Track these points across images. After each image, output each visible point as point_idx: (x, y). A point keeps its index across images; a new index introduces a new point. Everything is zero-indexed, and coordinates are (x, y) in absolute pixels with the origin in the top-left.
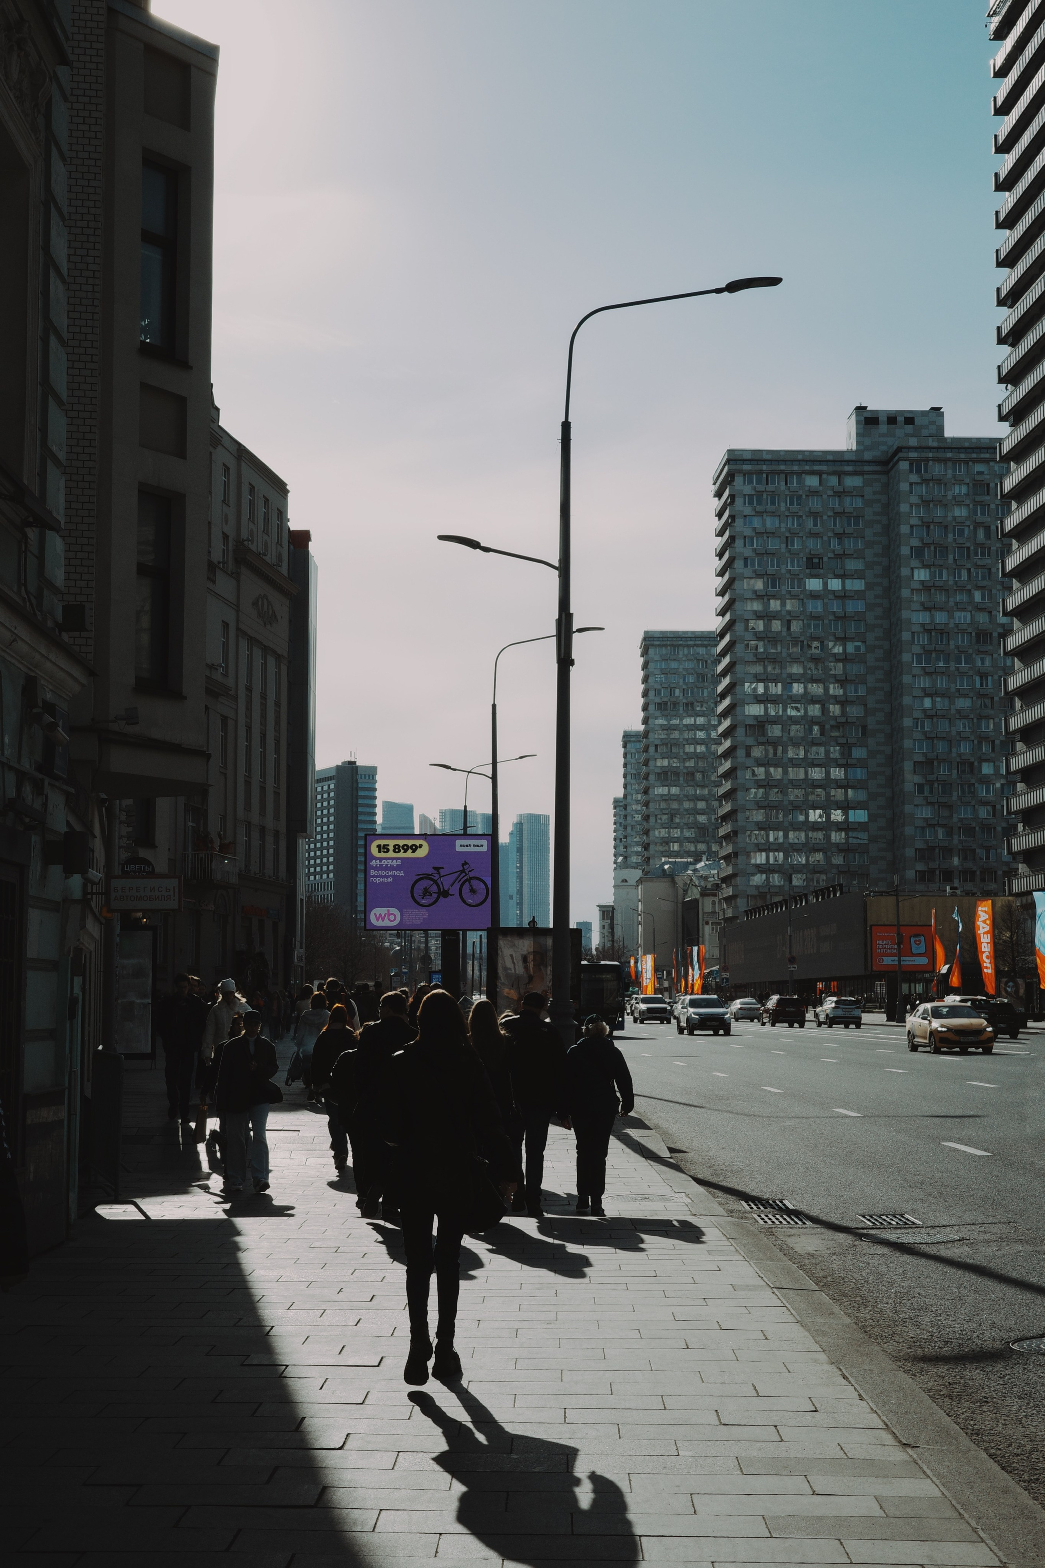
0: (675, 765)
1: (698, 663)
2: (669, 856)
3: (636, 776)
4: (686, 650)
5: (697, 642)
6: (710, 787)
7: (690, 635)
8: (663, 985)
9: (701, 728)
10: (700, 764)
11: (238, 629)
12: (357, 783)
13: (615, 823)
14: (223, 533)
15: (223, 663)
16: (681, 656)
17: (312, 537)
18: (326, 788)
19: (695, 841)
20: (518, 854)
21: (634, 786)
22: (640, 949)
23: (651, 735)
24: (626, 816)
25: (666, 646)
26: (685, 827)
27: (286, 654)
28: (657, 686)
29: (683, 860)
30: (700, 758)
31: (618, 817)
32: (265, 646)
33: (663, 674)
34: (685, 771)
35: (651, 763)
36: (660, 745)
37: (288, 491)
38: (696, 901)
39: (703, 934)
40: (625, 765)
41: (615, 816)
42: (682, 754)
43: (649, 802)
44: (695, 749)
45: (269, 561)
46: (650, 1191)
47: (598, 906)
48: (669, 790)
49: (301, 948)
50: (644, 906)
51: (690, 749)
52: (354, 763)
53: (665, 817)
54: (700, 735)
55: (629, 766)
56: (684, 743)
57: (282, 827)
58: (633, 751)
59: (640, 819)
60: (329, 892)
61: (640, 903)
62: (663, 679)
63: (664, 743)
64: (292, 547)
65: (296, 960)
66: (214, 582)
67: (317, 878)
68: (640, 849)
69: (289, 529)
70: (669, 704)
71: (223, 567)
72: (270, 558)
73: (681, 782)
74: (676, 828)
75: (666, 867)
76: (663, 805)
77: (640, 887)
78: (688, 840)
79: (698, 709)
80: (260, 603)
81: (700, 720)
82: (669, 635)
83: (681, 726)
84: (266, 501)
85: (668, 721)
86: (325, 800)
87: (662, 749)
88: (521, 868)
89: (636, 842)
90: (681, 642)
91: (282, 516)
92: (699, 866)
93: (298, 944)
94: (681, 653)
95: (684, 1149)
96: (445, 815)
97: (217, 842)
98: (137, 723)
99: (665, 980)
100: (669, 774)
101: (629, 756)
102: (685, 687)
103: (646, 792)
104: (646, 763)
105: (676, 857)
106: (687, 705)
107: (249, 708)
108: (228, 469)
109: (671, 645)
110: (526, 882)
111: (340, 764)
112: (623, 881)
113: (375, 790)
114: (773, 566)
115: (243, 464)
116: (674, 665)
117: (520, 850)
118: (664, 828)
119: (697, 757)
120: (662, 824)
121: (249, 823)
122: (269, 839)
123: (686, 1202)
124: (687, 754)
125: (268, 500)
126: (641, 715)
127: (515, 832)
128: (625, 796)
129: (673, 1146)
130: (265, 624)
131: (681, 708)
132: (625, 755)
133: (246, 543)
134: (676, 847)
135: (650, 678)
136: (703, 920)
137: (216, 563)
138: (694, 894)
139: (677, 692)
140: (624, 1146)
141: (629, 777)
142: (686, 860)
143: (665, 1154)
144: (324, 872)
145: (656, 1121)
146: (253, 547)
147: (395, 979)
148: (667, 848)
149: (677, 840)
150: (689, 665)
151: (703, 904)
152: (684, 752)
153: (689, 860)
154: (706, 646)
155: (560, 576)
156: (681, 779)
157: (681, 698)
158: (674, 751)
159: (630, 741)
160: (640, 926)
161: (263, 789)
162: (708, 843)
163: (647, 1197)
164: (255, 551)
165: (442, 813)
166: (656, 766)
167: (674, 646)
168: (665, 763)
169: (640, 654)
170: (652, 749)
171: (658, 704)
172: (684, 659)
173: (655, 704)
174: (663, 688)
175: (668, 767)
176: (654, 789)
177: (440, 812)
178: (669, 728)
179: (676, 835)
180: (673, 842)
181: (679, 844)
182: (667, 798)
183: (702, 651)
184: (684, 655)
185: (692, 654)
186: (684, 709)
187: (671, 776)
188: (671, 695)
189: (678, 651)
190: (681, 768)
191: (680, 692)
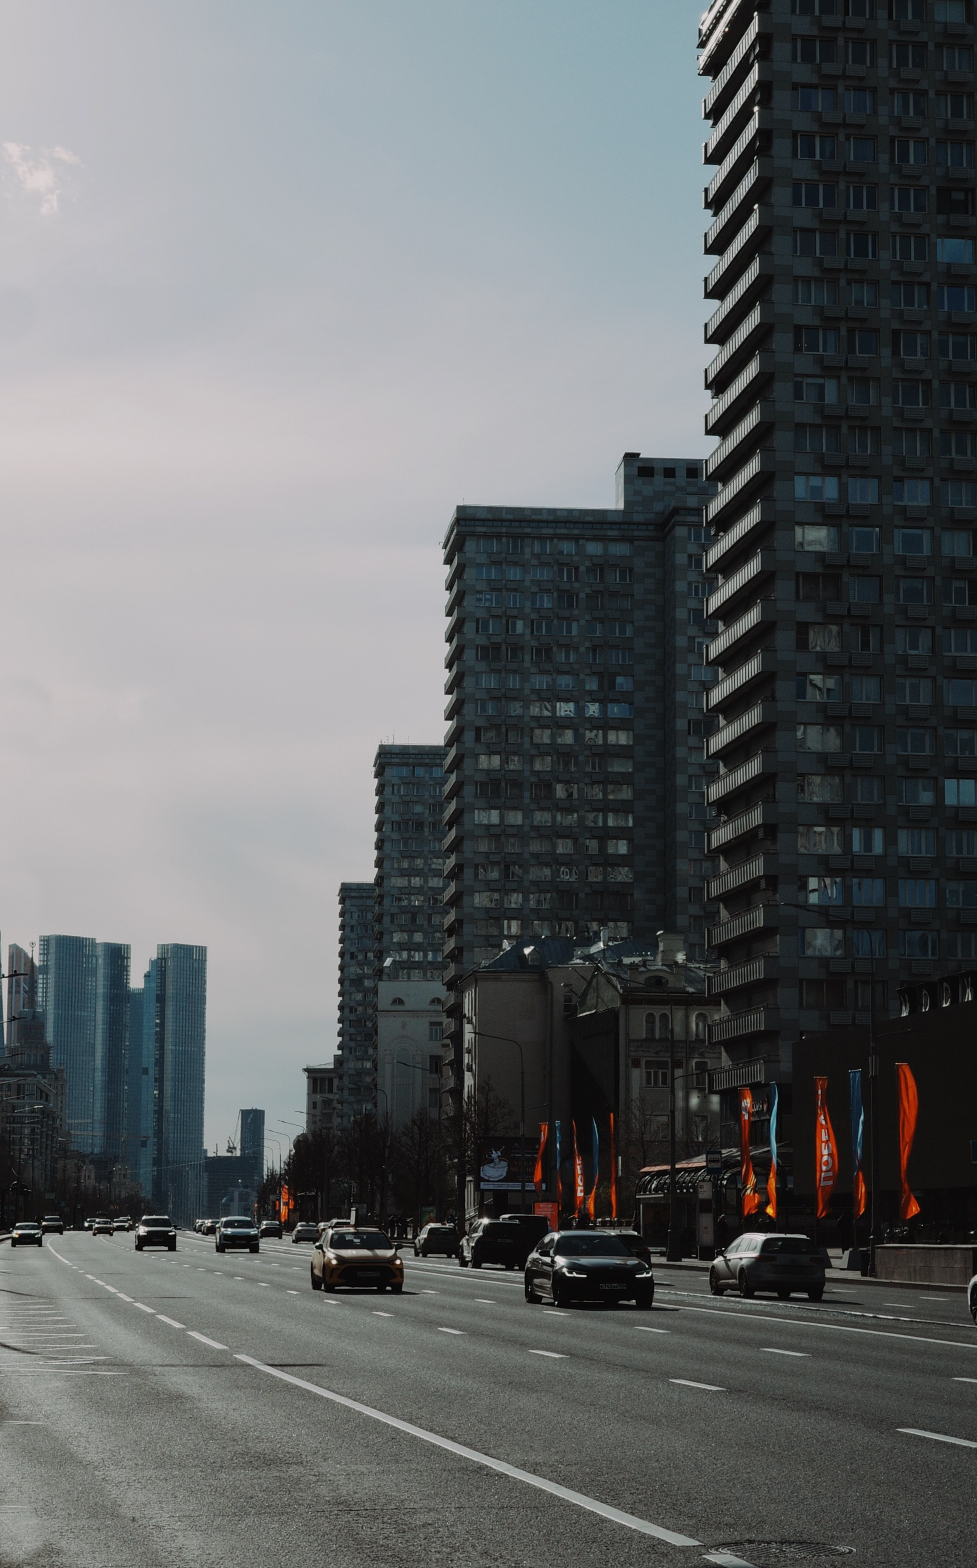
0: (513, 767)
1: (561, 572)
4: (537, 545)
5: (559, 531)
7: (545, 517)
9: (564, 696)
10: (562, 767)
16: (527, 556)
20: (158, 1004)
25: (499, 536)
26: (532, 889)
28: (481, 614)
30: (563, 755)
33: (493, 590)
34: (533, 779)
38: (613, 1014)
39: (628, 1090)
42: (527, 746)
44: (553, 736)
47: (306, 1070)
48: (501, 817)
51: (544, 737)
53: (492, 871)
56: (533, 724)
58: (395, 781)
62: (493, 600)
63: (494, 724)
70: (504, 648)
73: (527, 801)
74: (513, 891)
75: (525, 951)
76: (490, 846)
78: (538, 914)
79: (560, 660)
81: (564, 681)
82: (505, 516)
83: (526, 692)
85: (502, 681)
87: (489, 736)
88: (162, 1025)
90: (528, 530)
92: (593, 950)
94: (527, 550)
96: (48, 945)
100: (502, 784)
102: (534, 616)
104: (457, 763)
106: (538, 651)
109: (507, 535)
110: (169, 1047)
112: (395, 1002)
114: (858, 204)
116: (514, 574)
117: (161, 999)
118: (490, 891)
120: (486, 883)
124: (538, 746)
127: (154, 973)
131: (527, 658)
132: (382, 789)
135: (467, 597)
136: (627, 1056)
138: (606, 999)
139: (520, 625)
150: (544, 575)
151: (626, 1020)
152: (531, 743)
154: (576, 539)
156: (527, 794)
157: (528, 637)
158: (511, 740)
159: (390, 764)
165: (44, 941)
167: (515, 537)
168: (495, 762)
170: (469, 736)
171: (481, 648)
172: (534, 562)
173: (477, 648)
174: (493, 616)
175: (500, 771)
176: (474, 813)
177: (41, 940)
178: (501, 697)
179: (513, 906)
180: (510, 919)
181: (520, 922)
182: (497, 834)
183: (568, 547)
184: (533, 554)
185: (548, 552)
186: (532, 660)
187: (507, 790)
188: (508, 631)
189: (522, 547)
190: (527, 774)
191: (525, 626)
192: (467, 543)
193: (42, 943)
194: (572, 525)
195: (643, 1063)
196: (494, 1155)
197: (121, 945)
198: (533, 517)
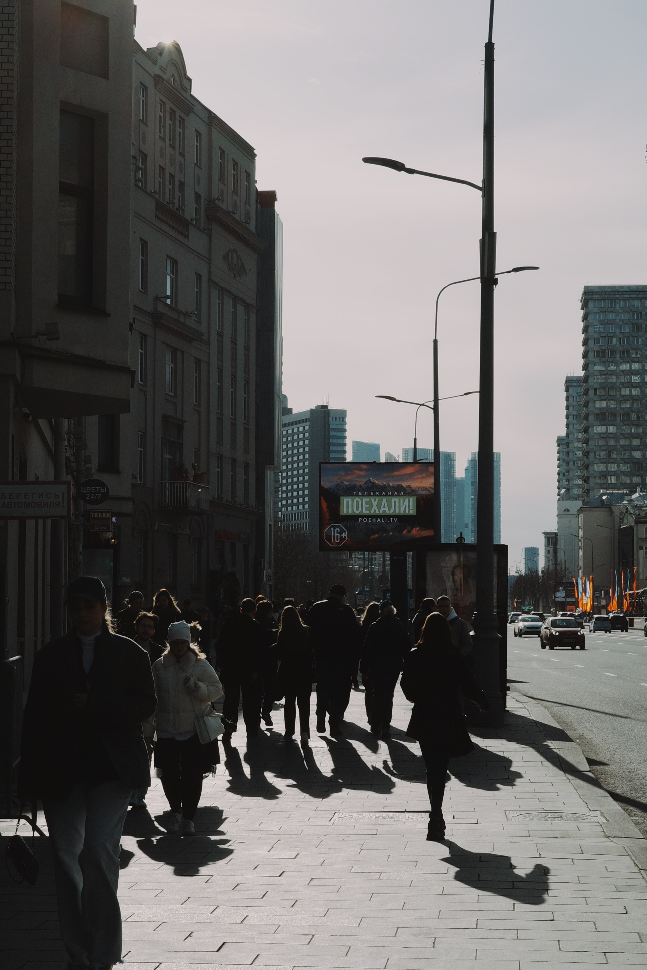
0: (612, 406)
1: (634, 315)
2: (607, 488)
3: (577, 417)
4: (622, 303)
6: (644, 426)
7: (625, 289)
8: (600, 603)
9: (635, 373)
10: (635, 406)
11: (210, 280)
12: (329, 425)
13: (559, 460)
14: (196, 193)
15: (197, 310)
16: (618, 308)
17: (278, 197)
18: (301, 429)
19: (630, 474)
20: (473, 487)
21: (575, 426)
22: (580, 571)
23: (590, 380)
24: (568, 453)
25: (604, 299)
26: (621, 462)
27: (254, 303)
28: (596, 336)
29: (619, 491)
30: (636, 400)
31: (561, 454)
32: (235, 296)
33: (601, 324)
34: (621, 412)
35: (591, 404)
36: (599, 388)
37: (255, 155)
38: (631, 528)
39: (638, 559)
40: (567, 407)
41: (558, 453)
42: (618, 396)
43: (589, 440)
44: (631, 391)
45: (238, 218)
46: (564, 809)
47: (544, 533)
48: (607, 429)
49: (270, 568)
50: (584, 533)
51: (626, 392)
52: (327, 407)
53: (603, 454)
54: (635, 379)
55: (571, 408)
56: (621, 386)
57: (252, 460)
58: (575, 394)
59: (581, 455)
60: (305, 521)
61: (580, 530)
62: (602, 329)
63: (603, 387)
64: (259, 206)
65: (265, 579)
66: (187, 237)
67: (294, 509)
68: (581, 483)
69: (257, 189)
70: (607, 351)
71: (196, 223)
72: (240, 216)
73: (618, 421)
74: (613, 463)
75: (604, 498)
76: (602, 443)
77: (580, 515)
78: (624, 473)
79: (634, 356)
80: (230, 257)
81: (636, 366)
82: (607, 290)
83: (618, 371)
84: (235, 164)
85: (607, 367)
86: (301, 440)
87: (601, 392)
88: (475, 499)
89: (578, 476)
90: (618, 296)
91: (250, 179)
92: (634, 497)
93: (267, 565)
94: (618, 305)
95: (605, 761)
96: (407, 454)
97: (191, 473)
98: (58, 338)
99: (603, 599)
100: (607, 414)
101: (571, 399)
102: (621, 336)
103: (586, 431)
104: (586, 405)
105: (614, 488)
106: (623, 352)
107: (220, 352)
108: (200, 134)
109: (608, 299)
111: (314, 408)
112: (565, 510)
113: (345, 430)
115: (214, 131)
116: (611, 317)
117: (474, 484)
118: (602, 463)
119: (631, 398)
120: (600, 459)
121: (221, 455)
122: (240, 471)
123: (600, 821)
124: (623, 396)
125: (237, 163)
126: (582, 361)
127: (470, 468)
128: (568, 435)
129: (594, 758)
130: (235, 275)
131: (618, 356)
132: (567, 398)
133: (217, 202)
134: (613, 480)
135: (589, 328)
136: (638, 545)
137: (189, 219)
138: (630, 521)
139: (614, 340)
140: (542, 759)
141: (571, 418)
142: (622, 492)
143: (584, 767)
144: (301, 504)
145: (580, 731)
146: (223, 206)
147: (359, 597)
148: (605, 481)
149: (614, 474)
150: (625, 316)
151: (637, 530)
152: (620, 395)
153: (625, 492)
154: (641, 299)
155: (483, 197)
156: (618, 419)
157: (618, 346)
158: (611, 393)
159: (572, 386)
160: (580, 550)
161: (234, 425)
162: (642, 477)
163: (560, 815)
164: (226, 209)
165: (405, 451)
166: (595, 408)
167: (612, 300)
168: (604, 404)
169: (580, 307)
170: (591, 392)
171: (596, 352)
172: (620, 311)
173: (595, 352)
174: (601, 337)
175: (606, 408)
176: (594, 428)
177: (403, 451)
178: (606, 373)
179: (613, 470)
180: (611, 476)
181: (616, 477)
182: (605, 436)
183: (637, 303)
184: (620, 307)
185: (627, 306)
186: (620, 356)
187: (609, 416)
188: (609, 343)
189: (615, 304)
190: (618, 409)
191: (617, 341)
192: (589, 303)
193: (404, 452)
194: (638, 293)
195: (644, 548)
196: (561, 588)
197: (450, 453)
198: (620, 290)
